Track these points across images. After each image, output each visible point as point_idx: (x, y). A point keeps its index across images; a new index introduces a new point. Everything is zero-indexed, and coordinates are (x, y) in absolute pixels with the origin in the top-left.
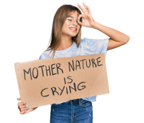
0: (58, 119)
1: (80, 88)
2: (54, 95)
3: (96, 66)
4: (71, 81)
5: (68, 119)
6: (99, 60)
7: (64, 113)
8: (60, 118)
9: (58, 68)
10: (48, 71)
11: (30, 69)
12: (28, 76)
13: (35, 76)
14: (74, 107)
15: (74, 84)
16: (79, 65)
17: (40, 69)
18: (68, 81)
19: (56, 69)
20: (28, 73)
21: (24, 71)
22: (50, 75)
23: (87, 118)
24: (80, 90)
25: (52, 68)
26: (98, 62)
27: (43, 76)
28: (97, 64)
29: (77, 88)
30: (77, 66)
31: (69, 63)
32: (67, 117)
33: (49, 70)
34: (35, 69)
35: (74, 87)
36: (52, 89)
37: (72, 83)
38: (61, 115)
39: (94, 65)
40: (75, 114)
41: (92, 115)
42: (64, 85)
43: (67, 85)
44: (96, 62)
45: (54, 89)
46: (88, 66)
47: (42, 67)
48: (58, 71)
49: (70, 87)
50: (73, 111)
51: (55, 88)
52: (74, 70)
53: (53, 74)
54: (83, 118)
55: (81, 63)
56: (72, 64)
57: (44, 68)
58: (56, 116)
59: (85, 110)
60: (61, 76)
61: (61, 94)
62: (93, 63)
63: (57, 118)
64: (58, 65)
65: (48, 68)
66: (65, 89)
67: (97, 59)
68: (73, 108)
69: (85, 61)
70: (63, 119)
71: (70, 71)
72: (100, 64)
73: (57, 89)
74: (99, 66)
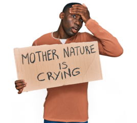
1: (74, 73)
2: (49, 79)
3: (89, 53)
4: (66, 66)
6: (92, 47)
9: (53, 54)
10: (45, 57)
11: (28, 54)
12: (26, 60)
13: (32, 61)
15: (69, 69)
16: (74, 52)
17: (37, 55)
18: (63, 66)
19: (52, 55)
20: (26, 58)
21: (23, 55)
22: (46, 60)
24: (74, 75)
25: (48, 54)
26: (91, 49)
27: (40, 61)
28: (90, 51)
29: (71, 74)
30: (71, 53)
31: (64, 50)
33: (46, 55)
34: (33, 55)
35: (68, 73)
36: (47, 73)
37: (67, 69)
39: (88, 52)
42: (59, 70)
43: (62, 71)
44: (89, 49)
45: (50, 74)
46: (82, 52)
47: (38, 52)
48: (53, 56)
49: (65, 72)
51: (51, 73)
52: (68, 56)
53: (49, 60)
55: (75, 49)
56: (66, 50)
57: (41, 54)
60: (56, 62)
61: (56, 79)
62: (87, 50)
64: (54, 51)
65: (44, 54)
67: (90, 46)
69: (79, 48)
71: (65, 57)
72: (93, 51)
73: (53, 74)
74: (92, 53)
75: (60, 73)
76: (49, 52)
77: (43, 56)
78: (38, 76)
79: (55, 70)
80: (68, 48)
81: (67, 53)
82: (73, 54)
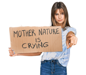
2: (29, 47)
3: (55, 34)
4: (40, 41)
6: (57, 30)
9: (33, 32)
10: (27, 34)
11: (17, 31)
12: (16, 35)
15: (42, 43)
16: (45, 32)
18: (38, 40)
20: (16, 33)
21: (14, 32)
22: (28, 36)
23: (62, 73)
24: (45, 47)
25: (30, 32)
26: (57, 31)
27: (24, 36)
28: (56, 32)
29: (43, 45)
30: (43, 32)
31: (39, 30)
32: (49, 71)
33: (28, 33)
34: (20, 32)
35: (41, 45)
36: (28, 44)
39: (54, 33)
40: (54, 70)
42: (35, 43)
43: (37, 43)
44: (55, 31)
45: (29, 45)
46: (51, 33)
47: (24, 31)
48: (32, 34)
49: (39, 44)
50: (53, 68)
51: (30, 44)
52: (42, 35)
53: (30, 36)
55: (46, 31)
56: (41, 31)
60: (34, 37)
61: (33, 48)
62: (54, 31)
64: (33, 31)
67: (56, 29)
68: (53, 65)
69: (48, 30)
71: (39, 35)
72: (58, 32)
74: (57, 33)
75: (36, 45)
76: (30, 31)
77: (26, 33)
78: (23, 45)
82: (44, 33)
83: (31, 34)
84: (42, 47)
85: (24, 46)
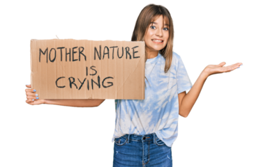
0: (125, 165)
1: (106, 84)
2: (71, 87)
3: (130, 58)
4: (94, 72)
5: (137, 164)
6: (136, 50)
7: (133, 156)
8: (127, 163)
9: (80, 53)
10: (68, 56)
11: (47, 49)
12: (44, 57)
13: (52, 59)
14: (147, 146)
15: (99, 77)
16: (108, 53)
17: (58, 51)
18: (91, 72)
19: (78, 53)
20: (44, 54)
21: (40, 50)
22: (70, 60)
23: (164, 162)
24: (105, 87)
25: (74, 52)
26: (134, 53)
27: (61, 60)
28: (132, 55)
29: (101, 84)
30: (104, 54)
31: (95, 49)
32: (136, 162)
33: (70, 53)
34: (53, 51)
35: (97, 82)
36: (69, 79)
37: (97, 76)
38: (128, 158)
39: (128, 56)
40: (148, 157)
41: (171, 157)
42: (85, 76)
43: (89, 78)
44: (131, 52)
45: (72, 80)
46: (120, 55)
47: (61, 48)
48: (80, 56)
49: (92, 80)
50: (145, 153)
51: (74, 79)
52: (100, 59)
53: (73, 60)
54: (159, 162)
55: (111, 50)
56: (98, 50)
57: (64, 50)
58: (121, 160)
59: (162, 151)
60: (83, 64)
61: (80, 88)
62: (127, 52)
63: (122, 162)
64: (81, 49)
65: (68, 52)
66: (86, 83)
67: (133, 48)
68: (145, 147)
69: (116, 49)
70: (132, 164)
71: (95, 59)
72: (136, 55)
73: (76, 80)
74: (134, 57)
75: (86, 81)
76: (75, 50)
77: (66, 54)
78: (57, 80)
79: (80, 75)
80: (100, 47)
81: (98, 54)
82: (106, 56)
83: (76, 56)
84: (100, 87)
85: (60, 83)
